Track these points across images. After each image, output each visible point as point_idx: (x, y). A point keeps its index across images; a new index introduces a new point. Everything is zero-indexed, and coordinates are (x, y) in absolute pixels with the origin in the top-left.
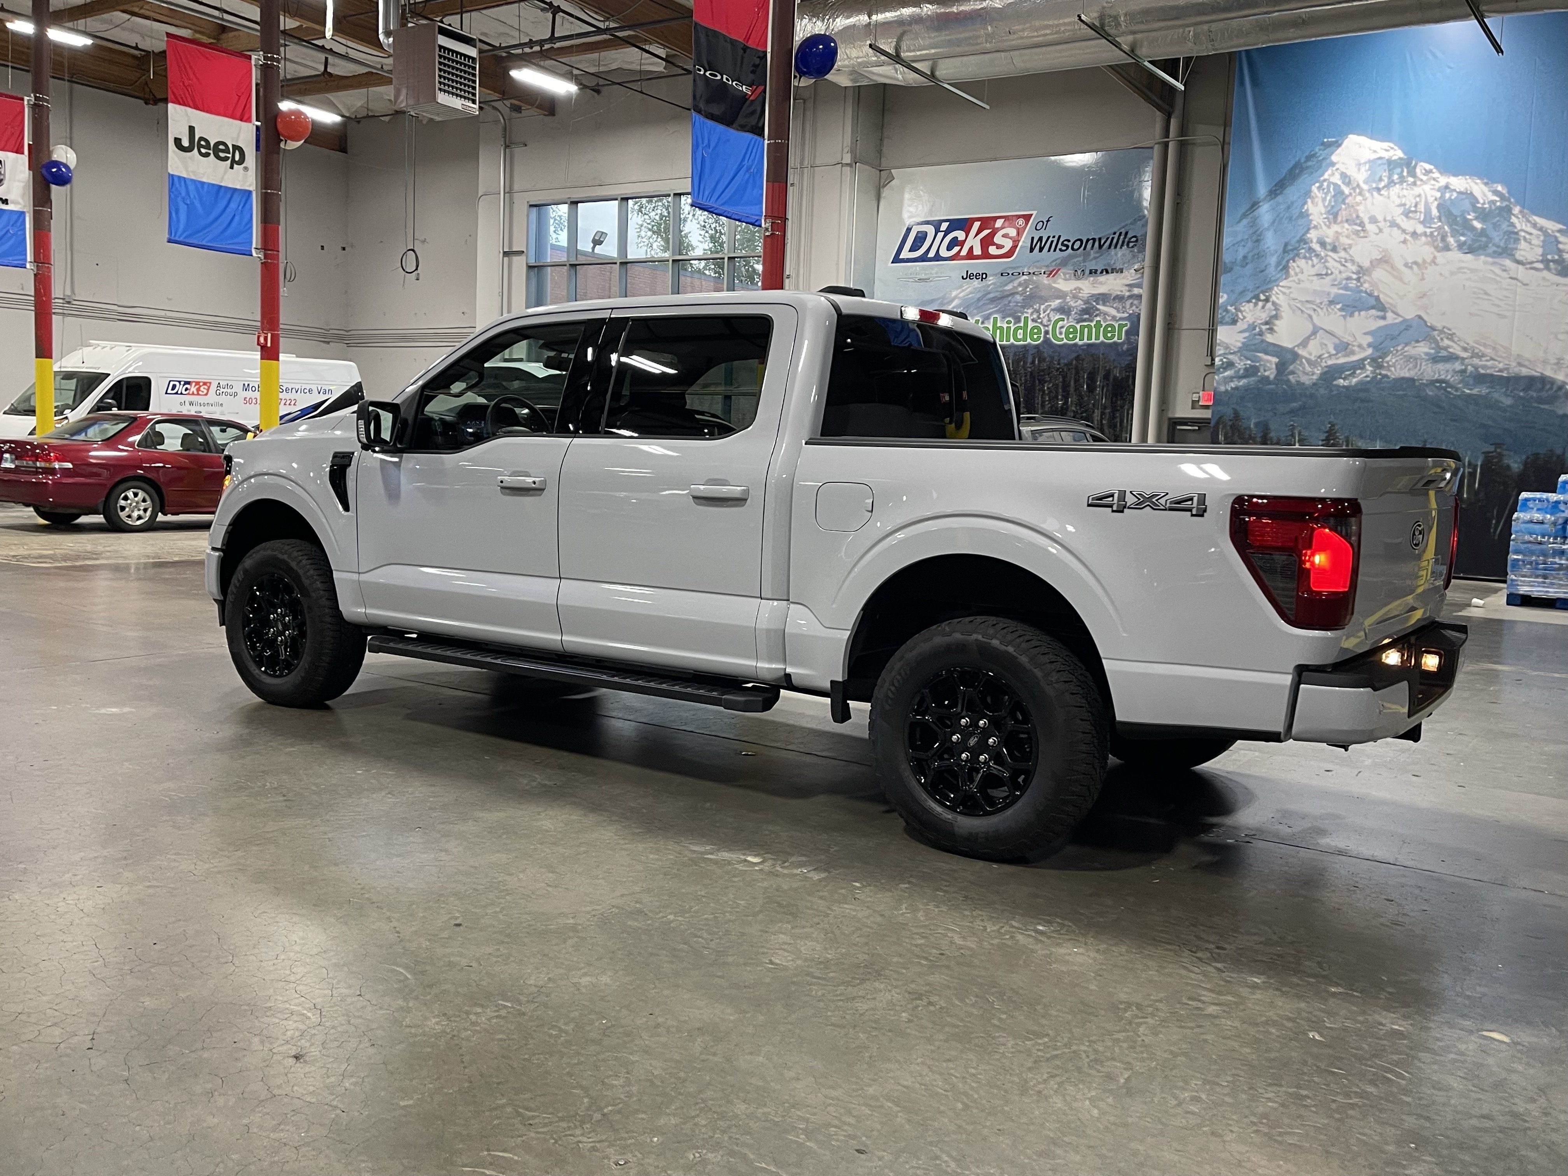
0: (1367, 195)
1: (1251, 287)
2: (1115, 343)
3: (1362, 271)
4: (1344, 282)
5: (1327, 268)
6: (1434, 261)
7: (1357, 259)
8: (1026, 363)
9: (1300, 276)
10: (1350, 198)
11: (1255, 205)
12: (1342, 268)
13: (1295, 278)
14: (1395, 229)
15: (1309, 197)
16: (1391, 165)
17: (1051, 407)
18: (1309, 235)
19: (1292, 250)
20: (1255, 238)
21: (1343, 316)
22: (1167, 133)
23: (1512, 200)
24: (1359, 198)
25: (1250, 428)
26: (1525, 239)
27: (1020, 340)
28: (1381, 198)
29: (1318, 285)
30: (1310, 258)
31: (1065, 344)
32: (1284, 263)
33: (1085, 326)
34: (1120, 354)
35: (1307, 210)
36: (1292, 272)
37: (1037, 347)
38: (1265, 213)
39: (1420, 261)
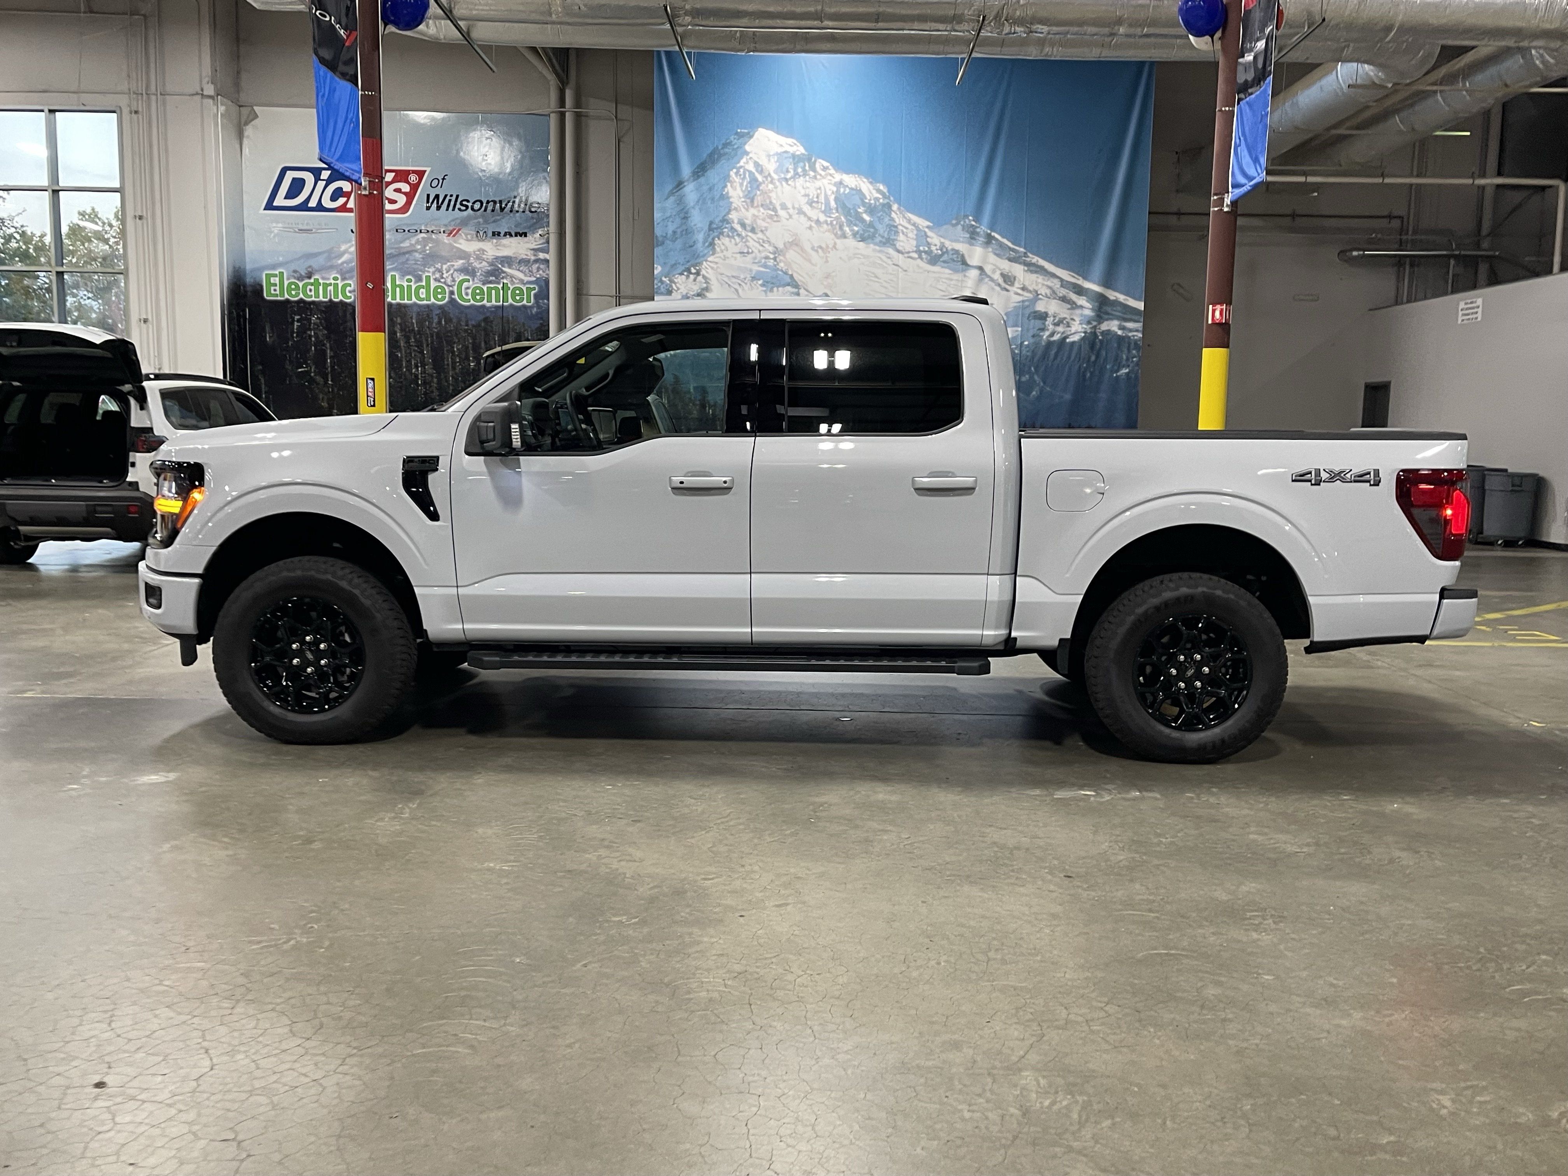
0: (778, 184)
1: (681, 261)
2: (524, 306)
3: (777, 252)
4: (763, 261)
5: (748, 247)
6: (835, 247)
7: (773, 241)
8: (431, 323)
9: (725, 253)
10: (763, 185)
11: (680, 185)
12: (761, 248)
13: (721, 255)
14: (802, 216)
15: (729, 181)
16: (796, 159)
17: (462, 369)
18: (730, 216)
19: (716, 229)
20: (682, 215)
21: (765, 291)
22: (562, 102)
23: (892, 198)
24: (771, 186)
25: (689, 392)
26: (903, 233)
27: (423, 300)
28: (789, 187)
29: (740, 261)
30: (733, 237)
31: (472, 306)
32: (710, 240)
33: (492, 288)
34: (531, 317)
35: (728, 193)
36: (718, 249)
37: (441, 307)
38: (690, 191)
39: (824, 246)
